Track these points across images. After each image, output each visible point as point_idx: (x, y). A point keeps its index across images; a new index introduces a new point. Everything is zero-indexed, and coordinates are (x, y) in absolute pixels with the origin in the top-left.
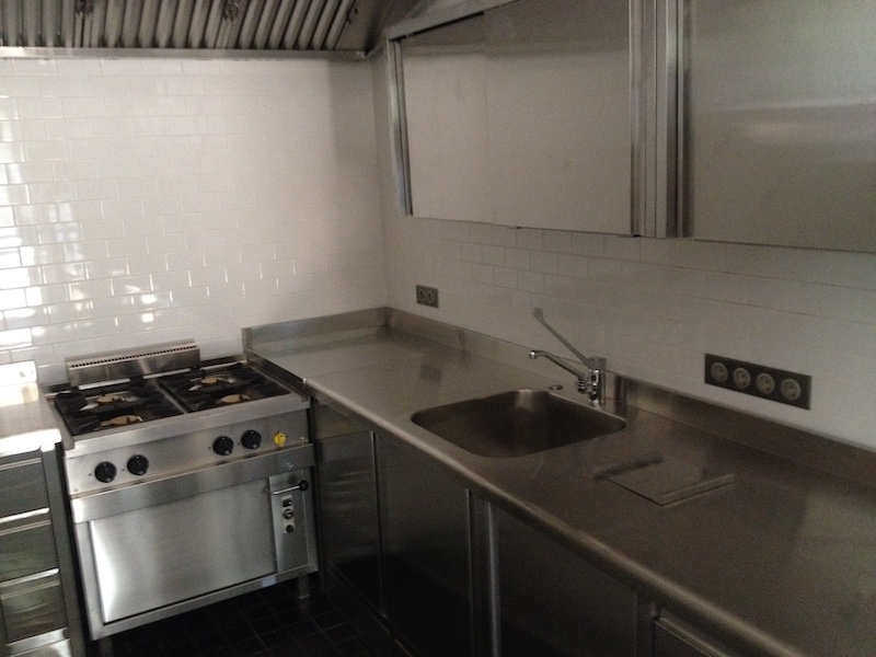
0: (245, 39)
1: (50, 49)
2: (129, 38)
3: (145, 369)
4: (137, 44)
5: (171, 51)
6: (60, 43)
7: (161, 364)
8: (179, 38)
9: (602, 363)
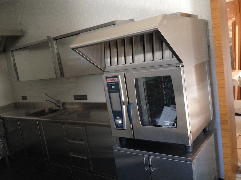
9: (59, 101)
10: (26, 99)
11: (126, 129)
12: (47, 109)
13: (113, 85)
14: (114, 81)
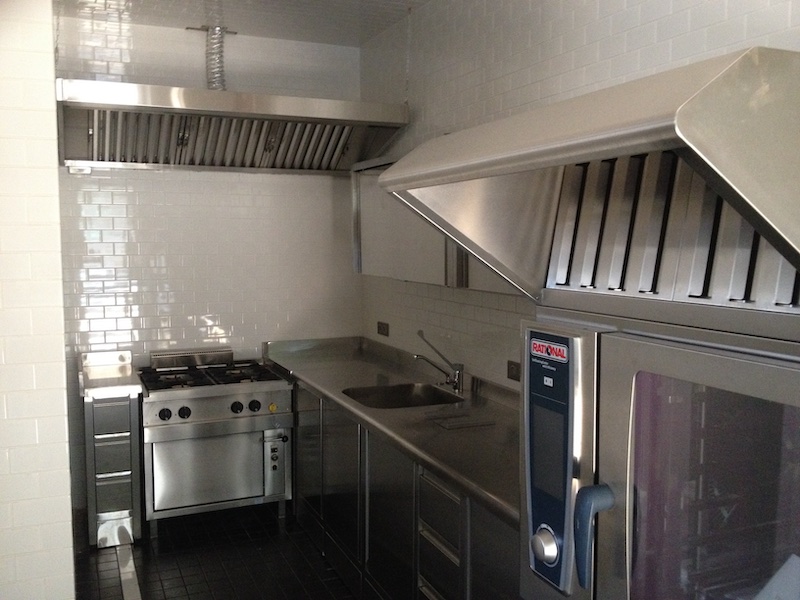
0: (279, 161)
1: (161, 165)
2: (208, 160)
3: (199, 363)
4: (212, 164)
5: (232, 168)
6: (167, 162)
7: (209, 360)
8: (238, 161)
9: (461, 367)
10: (387, 335)
11: (569, 592)
12: (420, 385)
13: (549, 374)
14: (553, 357)
